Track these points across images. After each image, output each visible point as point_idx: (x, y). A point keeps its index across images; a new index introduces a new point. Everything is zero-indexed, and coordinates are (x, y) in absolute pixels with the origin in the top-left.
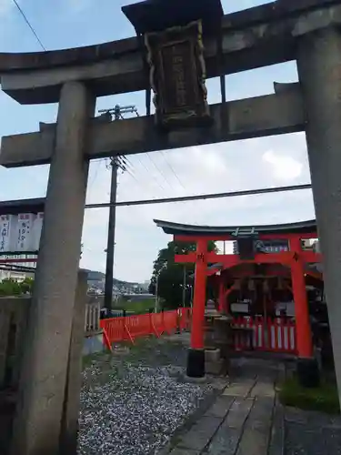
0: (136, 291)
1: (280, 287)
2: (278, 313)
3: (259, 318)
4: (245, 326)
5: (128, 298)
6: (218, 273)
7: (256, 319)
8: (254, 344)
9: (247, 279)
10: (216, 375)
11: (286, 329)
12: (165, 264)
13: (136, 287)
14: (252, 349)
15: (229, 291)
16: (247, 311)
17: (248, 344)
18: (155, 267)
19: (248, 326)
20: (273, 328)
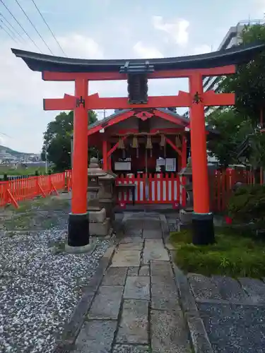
0: (34, 160)
1: (162, 144)
2: (158, 169)
3: (141, 174)
4: (128, 183)
5: (25, 166)
6: (102, 131)
7: (139, 176)
8: (136, 199)
9: (131, 137)
10: (102, 237)
11: (164, 182)
12: (54, 135)
13: (33, 156)
14: (134, 203)
15: (113, 150)
16: (130, 169)
17: (131, 199)
18: (45, 138)
19: (131, 182)
20: (153, 183)
